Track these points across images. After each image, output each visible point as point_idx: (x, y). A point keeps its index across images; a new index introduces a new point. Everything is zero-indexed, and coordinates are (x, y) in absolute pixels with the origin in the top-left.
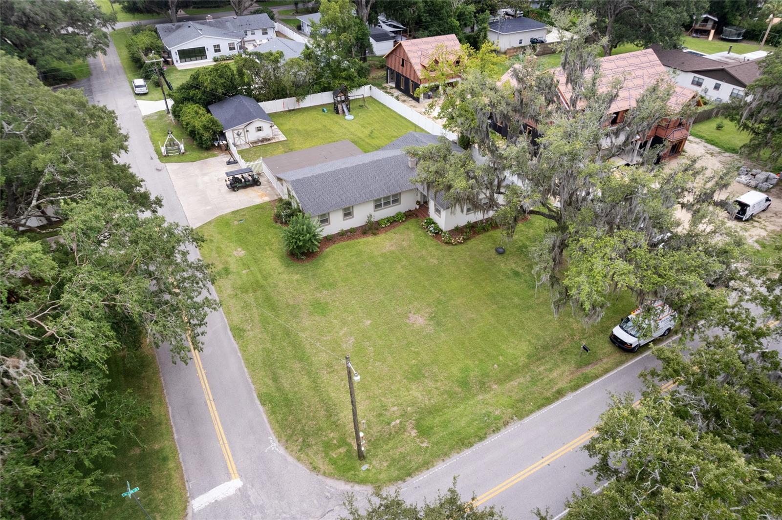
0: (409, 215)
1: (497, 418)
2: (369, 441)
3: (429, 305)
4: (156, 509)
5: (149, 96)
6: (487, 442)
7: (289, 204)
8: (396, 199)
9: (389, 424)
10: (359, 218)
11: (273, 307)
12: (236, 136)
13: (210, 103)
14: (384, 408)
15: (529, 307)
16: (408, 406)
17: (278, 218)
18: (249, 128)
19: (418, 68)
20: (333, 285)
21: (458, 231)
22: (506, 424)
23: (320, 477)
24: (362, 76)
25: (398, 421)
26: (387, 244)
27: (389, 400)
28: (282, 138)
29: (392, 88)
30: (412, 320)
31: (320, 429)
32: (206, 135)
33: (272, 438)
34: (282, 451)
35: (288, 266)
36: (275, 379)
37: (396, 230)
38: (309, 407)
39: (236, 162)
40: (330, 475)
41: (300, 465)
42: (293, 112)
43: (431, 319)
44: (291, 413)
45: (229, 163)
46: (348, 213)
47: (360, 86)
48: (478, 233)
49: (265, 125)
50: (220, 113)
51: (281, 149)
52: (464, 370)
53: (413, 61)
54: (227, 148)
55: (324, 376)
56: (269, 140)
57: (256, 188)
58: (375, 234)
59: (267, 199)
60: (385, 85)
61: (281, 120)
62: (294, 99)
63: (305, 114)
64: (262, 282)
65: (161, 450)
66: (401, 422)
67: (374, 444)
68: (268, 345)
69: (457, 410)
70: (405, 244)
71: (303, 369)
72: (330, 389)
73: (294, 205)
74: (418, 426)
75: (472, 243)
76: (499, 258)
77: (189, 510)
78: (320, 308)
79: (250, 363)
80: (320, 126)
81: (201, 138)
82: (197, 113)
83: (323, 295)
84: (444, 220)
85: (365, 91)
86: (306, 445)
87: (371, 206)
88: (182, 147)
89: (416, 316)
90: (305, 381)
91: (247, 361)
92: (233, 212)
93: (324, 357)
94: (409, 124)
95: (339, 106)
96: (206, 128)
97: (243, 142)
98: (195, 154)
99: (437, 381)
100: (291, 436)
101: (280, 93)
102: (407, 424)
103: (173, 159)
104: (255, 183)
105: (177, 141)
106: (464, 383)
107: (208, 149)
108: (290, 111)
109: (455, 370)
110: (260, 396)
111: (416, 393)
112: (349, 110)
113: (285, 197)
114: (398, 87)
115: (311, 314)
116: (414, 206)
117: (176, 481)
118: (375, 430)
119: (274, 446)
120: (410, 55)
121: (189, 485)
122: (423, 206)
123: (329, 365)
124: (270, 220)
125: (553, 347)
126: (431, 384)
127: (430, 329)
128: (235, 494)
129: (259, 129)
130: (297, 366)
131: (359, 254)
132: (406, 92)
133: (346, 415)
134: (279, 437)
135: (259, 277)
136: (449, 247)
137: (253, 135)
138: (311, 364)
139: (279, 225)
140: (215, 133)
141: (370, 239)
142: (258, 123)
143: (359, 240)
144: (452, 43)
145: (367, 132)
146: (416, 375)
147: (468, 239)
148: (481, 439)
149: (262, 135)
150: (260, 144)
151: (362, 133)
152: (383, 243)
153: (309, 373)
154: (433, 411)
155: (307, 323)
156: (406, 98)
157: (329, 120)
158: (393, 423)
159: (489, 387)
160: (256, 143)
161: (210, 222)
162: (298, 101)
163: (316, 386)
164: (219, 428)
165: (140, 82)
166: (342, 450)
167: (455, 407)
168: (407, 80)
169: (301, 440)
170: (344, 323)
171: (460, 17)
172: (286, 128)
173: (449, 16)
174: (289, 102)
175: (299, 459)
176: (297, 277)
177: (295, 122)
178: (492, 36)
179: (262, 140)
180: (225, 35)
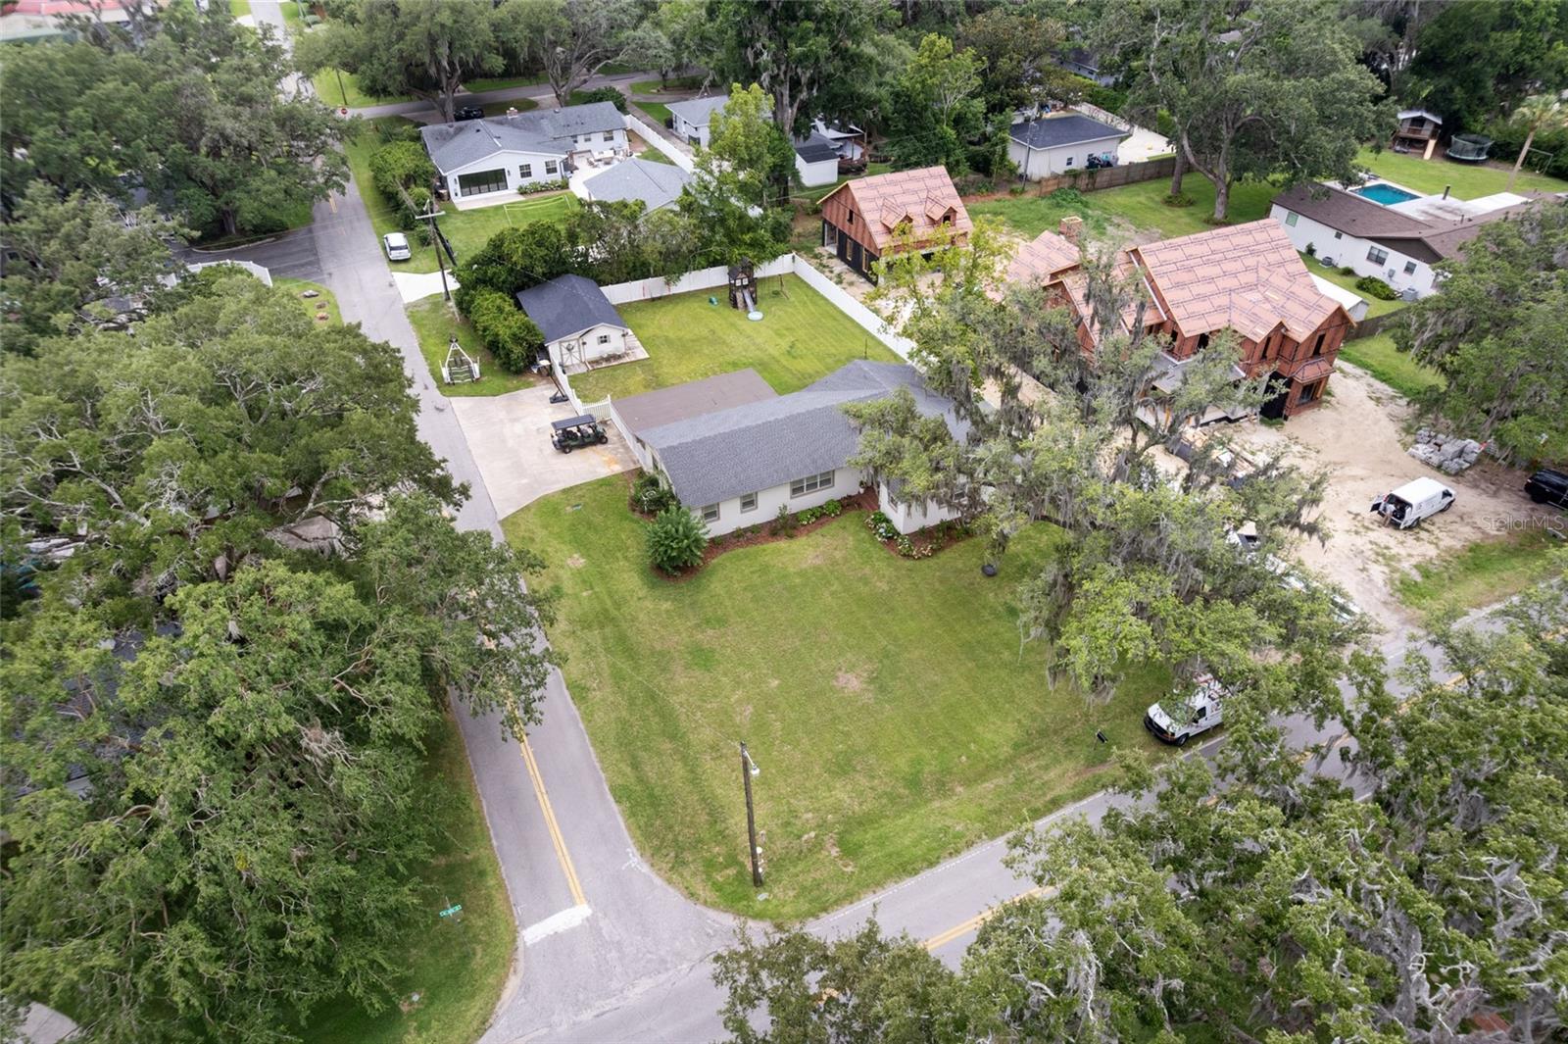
0: (848, 504)
1: (958, 836)
2: (770, 861)
3: (870, 659)
4: (475, 939)
5: (412, 265)
6: (939, 869)
7: (654, 483)
8: (827, 480)
9: (799, 837)
10: (769, 507)
11: (631, 653)
12: (565, 351)
13: (521, 288)
14: (794, 813)
15: (1026, 668)
16: (828, 812)
17: (636, 503)
18: (586, 339)
19: (875, 229)
20: (722, 622)
21: (924, 534)
22: (970, 845)
23: (698, 907)
24: (780, 238)
25: (813, 834)
26: (810, 553)
27: (801, 803)
28: (641, 354)
29: (831, 257)
30: (842, 681)
31: (700, 841)
32: (518, 351)
33: (632, 850)
34: (645, 869)
35: (653, 586)
36: (635, 765)
37: (825, 530)
38: (684, 808)
39: (565, 399)
40: (714, 906)
41: (671, 890)
42: (658, 303)
43: (872, 680)
44: (658, 815)
45: (554, 400)
46: (749, 502)
47: (775, 256)
48: (957, 539)
49: (614, 333)
50: (540, 308)
51: (640, 376)
52: (917, 762)
53: (868, 217)
54: (549, 373)
55: (707, 764)
56: (619, 357)
57: (600, 447)
58: (791, 537)
59: (618, 469)
60: (819, 250)
61: (639, 318)
62: (661, 280)
63: (680, 307)
64: (614, 613)
65: (476, 861)
66: (816, 837)
67: (777, 865)
68: (624, 714)
69: (900, 822)
70: (838, 555)
71: (676, 751)
72: (715, 783)
73: (663, 486)
74: (841, 843)
75: (945, 556)
76: (987, 583)
77: (519, 943)
78: (702, 657)
79: (598, 741)
80: (705, 332)
81: (507, 355)
82: (500, 310)
83: (707, 637)
84: (902, 519)
85: (782, 265)
86: (679, 863)
87: (787, 491)
88: (476, 368)
89: (849, 676)
90: (679, 770)
91: (593, 736)
92: (564, 491)
93: (708, 734)
94: (857, 331)
95: (739, 295)
96: (516, 338)
97: (576, 361)
98: (498, 381)
99: (873, 777)
100: (658, 849)
101: (638, 270)
102: (826, 838)
103: (460, 390)
104: (599, 439)
105: (466, 357)
106: (914, 782)
107: (519, 372)
108: (653, 299)
109: (902, 763)
110: (612, 789)
111: (842, 793)
112: (755, 301)
113: (648, 469)
114: (841, 255)
115: (687, 667)
116: (855, 489)
117: (498, 904)
118: (779, 846)
119: (635, 861)
120: (863, 206)
121: (518, 911)
122: (870, 491)
123: (715, 748)
124: (624, 506)
125: (1055, 732)
126: (864, 781)
127: (868, 698)
128: (581, 926)
129: (604, 340)
130: (667, 746)
131: (765, 570)
132: (855, 266)
133: (738, 822)
134: (642, 849)
135: (609, 603)
136: (909, 563)
137: (593, 349)
138: (688, 745)
139: (637, 516)
140: (530, 346)
141: (783, 544)
142: (602, 330)
143: (765, 546)
144: (938, 182)
145: (784, 344)
146: (842, 767)
147: (941, 549)
148: (931, 865)
149: (607, 349)
150: (604, 365)
151: (776, 347)
152: (803, 553)
153: (684, 759)
154: (865, 821)
155: (682, 681)
156: (854, 277)
157: (719, 319)
158: (806, 837)
159: (952, 790)
160: (597, 362)
161: (527, 507)
162: (668, 283)
163: (694, 779)
164: (555, 832)
165: (397, 239)
166: (731, 872)
167: (898, 816)
168: (857, 247)
169: (672, 854)
170: (738, 683)
171: (958, 121)
172: (646, 333)
173: (938, 121)
174: (653, 286)
175: (669, 881)
176: (667, 605)
177: (663, 322)
178: (1016, 154)
179: (608, 359)
180: (540, 147)
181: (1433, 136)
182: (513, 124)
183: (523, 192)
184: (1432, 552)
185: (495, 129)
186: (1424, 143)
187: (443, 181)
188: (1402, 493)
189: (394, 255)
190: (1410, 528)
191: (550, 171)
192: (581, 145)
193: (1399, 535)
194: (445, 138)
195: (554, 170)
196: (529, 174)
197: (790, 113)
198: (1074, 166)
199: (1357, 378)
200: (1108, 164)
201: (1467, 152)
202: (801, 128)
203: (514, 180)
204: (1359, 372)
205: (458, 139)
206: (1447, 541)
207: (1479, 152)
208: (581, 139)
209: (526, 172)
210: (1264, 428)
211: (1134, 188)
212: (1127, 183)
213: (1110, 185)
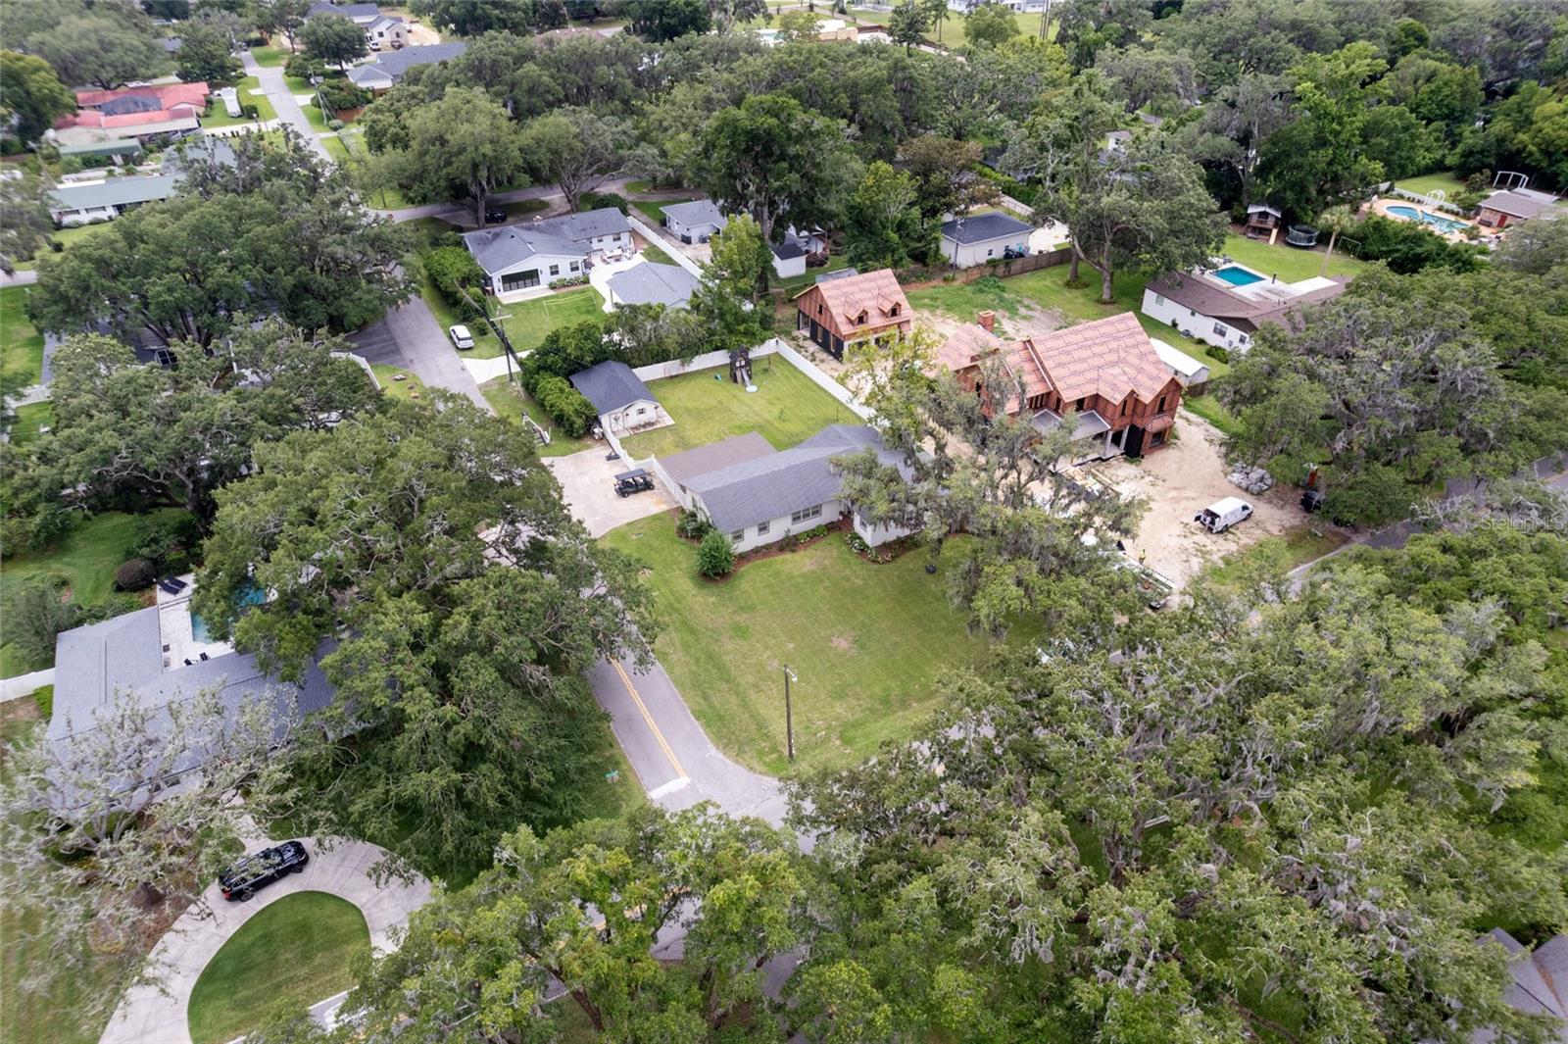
0: (831, 527)
2: (798, 749)
3: (854, 629)
4: (620, 798)
5: (476, 352)
7: (693, 515)
8: (817, 511)
9: (815, 735)
10: (777, 531)
11: (692, 631)
12: (613, 421)
13: (573, 372)
14: (810, 721)
15: (955, 631)
16: (832, 720)
17: (682, 531)
18: (629, 411)
19: (840, 320)
20: (752, 608)
21: (886, 547)
23: (757, 775)
24: (768, 325)
25: (824, 733)
26: (807, 562)
27: (815, 716)
28: (669, 421)
29: (805, 339)
30: (835, 644)
31: (753, 740)
32: (579, 422)
33: (710, 746)
34: (721, 756)
35: (701, 587)
36: (706, 698)
37: (816, 546)
38: (740, 721)
39: (617, 457)
40: (765, 774)
41: (738, 767)
42: (677, 380)
43: (855, 642)
44: (724, 726)
45: (609, 458)
46: (763, 528)
47: (763, 341)
48: (910, 549)
49: (649, 406)
50: (590, 388)
51: (670, 439)
52: (888, 689)
53: (834, 311)
54: (603, 437)
55: (752, 695)
56: (653, 424)
57: (648, 492)
58: (794, 551)
59: (664, 507)
60: (795, 333)
61: (662, 392)
62: (678, 362)
63: (693, 383)
64: (677, 605)
65: (612, 756)
66: (826, 734)
67: (803, 750)
68: (694, 668)
70: (827, 562)
71: (730, 689)
72: (759, 706)
73: (701, 518)
74: (841, 737)
75: (900, 561)
76: (929, 577)
77: (650, 798)
78: (740, 631)
79: (678, 683)
80: (715, 403)
81: (571, 425)
82: (562, 391)
83: (742, 618)
84: (870, 536)
85: (769, 347)
86: (741, 752)
87: (789, 519)
88: (547, 436)
89: (840, 640)
90: (734, 700)
92: (628, 524)
93: (750, 678)
94: (829, 399)
95: (738, 373)
96: (578, 413)
97: (622, 428)
98: (564, 445)
99: (859, 699)
100: (727, 745)
101: (662, 356)
102: (832, 735)
104: (648, 486)
105: (536, 426)
106: (886, 702)
107: (579, 438)
108: (672, 377)
109: (877, 690)
110: (693, 712)
111: (840, 709)
112: (750, 377)
113: (689, 507)
114: (813, 338)
115: (731, 637)
116: (836, 517)
117: (631, 779)
118: (803, 740)
119: (713, 752)
120: (830, 303)
121: (645, 782)
122: (847, 516)
123: (756, 686)
124: (673, 532)
126: (854, 702)
127: (854, 652)
128: (686, 788)
129: (641, 412)
130: (724, 686)
131: (777, 574)
132: (825, 347)
133: (778, 727)
134: (717, 746)
135: (672, 600)
136: (876, 566)
137: (634, 418)
138: (738, 685)
139: (683, 540)
140: (587, 418)
141: (788, 556)
142: (640, 404)
143: (776, 558)
144: (886, 281)
145: (776, 411)
146: (840, 694)
147: (897, 556)
149: (644, 418)
150: (642, 430)
151: (770, 413)
152: (803, 561)
153: (737, 694)
154: (856, 725)
155: (729, 647)
156: (824, 355)
157: (721, 392)
158: (819, 735)
160: (637, 428)
161: (604, 537)
162: (683, 365)
163: (744, 704)
164: (660, 738)
165: (462, 331)
166: (774, 756)
167: (876, 721)
168: (826, 333)
169: (736, 748)
170: (766, 647)
171: (901, 226)
172: (671, 404)
173: (884, 227)
174: (672, 367)
175: (737, 762)
176: (712, 599)
177: (681, 394)
178: (947, 248)
179: (644, 426)
180: (564, 250)
181: (1275, 226)
182: (539, 229)
183: (552, 287)
184: (1233, 547)
185: (525, 234)
186: (1268, 232)
187: (488, 280)
188: (1214, 508)
189: (461, 344)
190: (1221, 532)
191: (573, 269)
192: (596, 245)
193: (1214, 537)
194: (484, 243)
195: (577, 268)
196: (557, 272)
197: (769, 224)
198: (993, 256)
199: (1198, 425)
200: (1021, 255)
201: (1301, 240)
202: (777, 236)
203: (546, 278)
204: (1200, 420)
205: (497, 244)
206: (1245, 540)
207: (1310, 240)
208: (595, 240)
209: (554, 271)
210: (1127, 465)
211: (1042, 273)
212: (1036, 269)
213: (1023, 271)
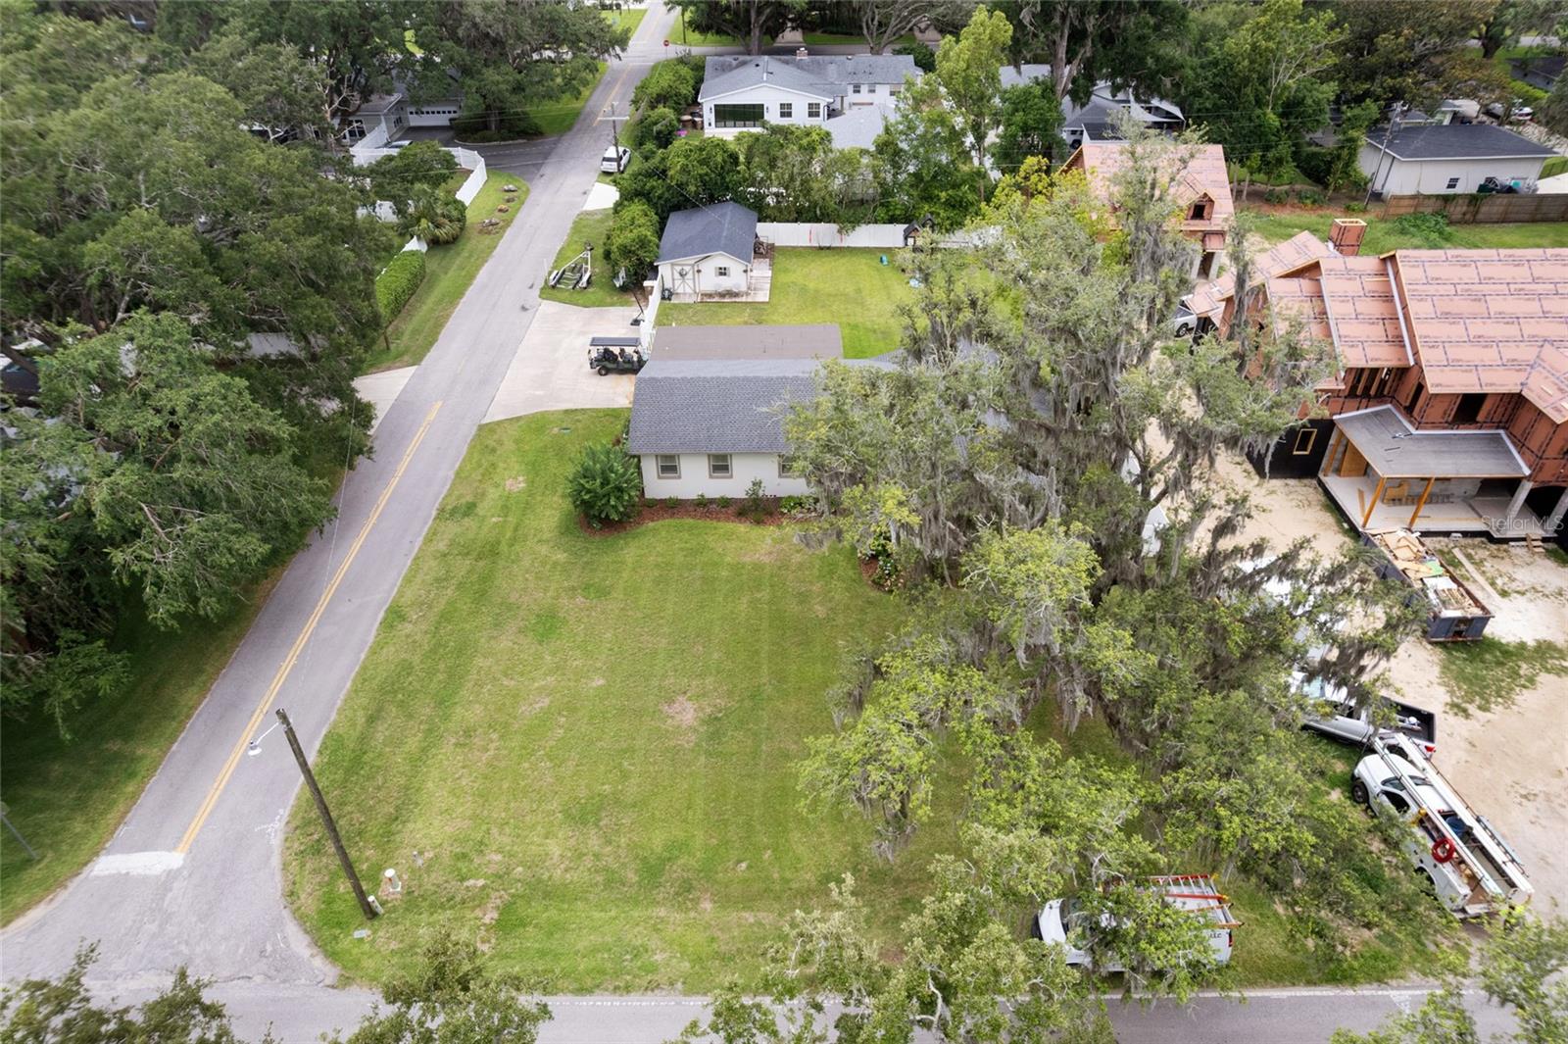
2: (409, 893)
5: (615, 177)
9: (463, 879)
11: (480, 596)
12: (677, 276)
13: (674, 209)
16: (521, 863)
18: (703, 266)
20: (603, 592)
23: (286, 913)
25: (481, 882)
26: (766, 546)
27: (501, 839)
28: (762, 297)
30: (675, 708)
33: (284, 813)
34: (276, 841)
36: (375, 720)
39: (641, 322)
41: (278, 877)
42: (823, 253)
43: (711, 720)
44: (343, 784)
45: (635, 322)
46: (721, 468)
49: (734, 265)
50: (680, 229)
54: (645, 294)
55: (448, 746)
61: (792, 262)
62: (834, 227)
63: (844, 260)
64: (503, 547)
65: (140, 759)
67: (413, 902)
71: (430, 720)
74: (507, 909)
77: (86, 870)
78: (547, 625)
80: (850, 289)
83: (572, 604)
86: (314, 849)
87: (773, 465)
88: (586, 276)
89: (689, 705)
90: (413, 742)
93: (477, 714)
97: (689, 290)
100: (309, 823)
102: (494, 895)
105: (589, 266)
108: (821, 248)
109: (661, 838)
110: (327, 736)
111: (558, 845)
115: (523, 630)
117: (112, 816)
118: (431, 879)
119: (275, 828)
121: (122, 831)
123: (470, 731)
124: (610, 441)
127: (689, 740)
129: (723, 272)
130: (426, 711)
131: (700, 551)
134: (294, 816)
135: (508, 536)
136: (872, 593)
137: (709, 281)
138: (446, 718)
141: (742, 528)
142: (721, 259)
149: (725, 283)
152: (760, 543)
153: (430, 733)
155: (505, 643)
157: (875, 282)
158: (471, 882)
159: (696, 901)
162: (839, 233)
163: (420, 758)
164: (234, 760)
167: (601, 905)
170: (560, 667)
172: (784, 278)
174: (823, 233)
175: (285, 866)
176: (561, 556)
177: (814, 275)
179: (722, 295)
182: (799, 66)
185: (777, 66)
191: (811, 114)
192: (861, 96)
194: (726, 69)
196: (789, 115)
198: (1459, 190)
200: (1509, 191)
202: (1080, 91)
203: (771, 118)
205: (736, 72)
208: (864, 89)
209: (786, 112)
210: (1550, 564)
